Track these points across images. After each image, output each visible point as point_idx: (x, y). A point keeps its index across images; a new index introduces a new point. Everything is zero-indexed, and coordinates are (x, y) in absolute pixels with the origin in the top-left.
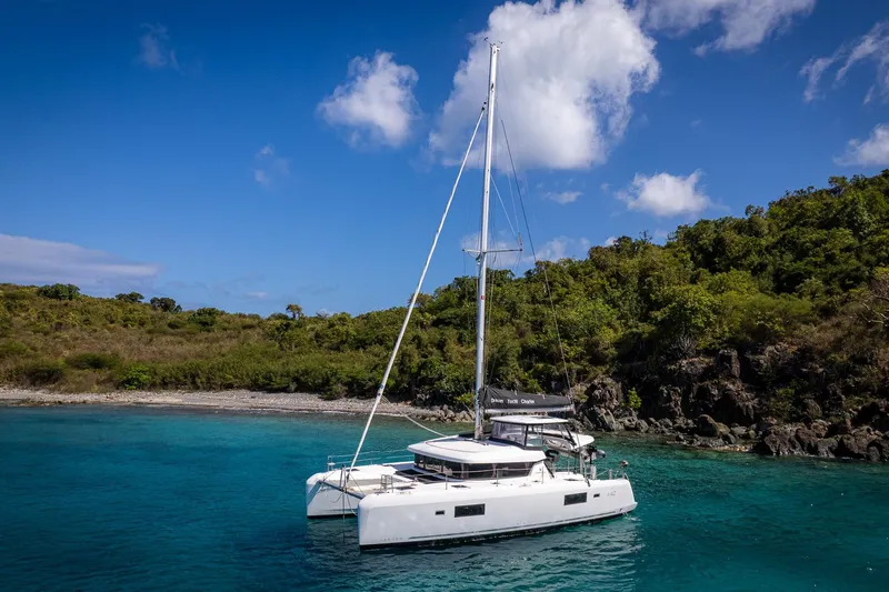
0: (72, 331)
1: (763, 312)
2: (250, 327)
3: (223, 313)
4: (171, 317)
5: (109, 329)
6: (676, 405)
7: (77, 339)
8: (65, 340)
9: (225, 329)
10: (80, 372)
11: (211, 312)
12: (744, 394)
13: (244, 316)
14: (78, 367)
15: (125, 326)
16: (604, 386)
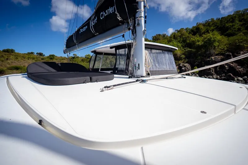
0: (11, 60)
1: (239, 40)
2: (64, 59)
3: (56, 56)
4: (42, 57)
5: (23, 60)
6: (213, 71)
7: (13, 62)
8: (9, 63)
9: (57, 60)
10: (11, 71)
11: (53, 56)
12: (238, 67)
13: (62, 57)
14: (11, 70)
15: (28, 59)
16: (185, 66)
